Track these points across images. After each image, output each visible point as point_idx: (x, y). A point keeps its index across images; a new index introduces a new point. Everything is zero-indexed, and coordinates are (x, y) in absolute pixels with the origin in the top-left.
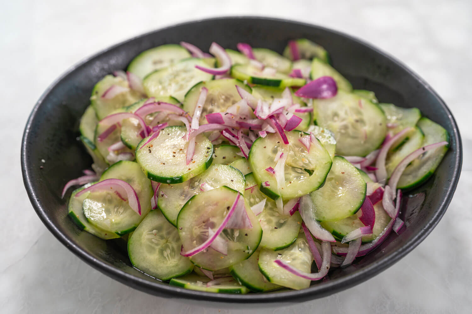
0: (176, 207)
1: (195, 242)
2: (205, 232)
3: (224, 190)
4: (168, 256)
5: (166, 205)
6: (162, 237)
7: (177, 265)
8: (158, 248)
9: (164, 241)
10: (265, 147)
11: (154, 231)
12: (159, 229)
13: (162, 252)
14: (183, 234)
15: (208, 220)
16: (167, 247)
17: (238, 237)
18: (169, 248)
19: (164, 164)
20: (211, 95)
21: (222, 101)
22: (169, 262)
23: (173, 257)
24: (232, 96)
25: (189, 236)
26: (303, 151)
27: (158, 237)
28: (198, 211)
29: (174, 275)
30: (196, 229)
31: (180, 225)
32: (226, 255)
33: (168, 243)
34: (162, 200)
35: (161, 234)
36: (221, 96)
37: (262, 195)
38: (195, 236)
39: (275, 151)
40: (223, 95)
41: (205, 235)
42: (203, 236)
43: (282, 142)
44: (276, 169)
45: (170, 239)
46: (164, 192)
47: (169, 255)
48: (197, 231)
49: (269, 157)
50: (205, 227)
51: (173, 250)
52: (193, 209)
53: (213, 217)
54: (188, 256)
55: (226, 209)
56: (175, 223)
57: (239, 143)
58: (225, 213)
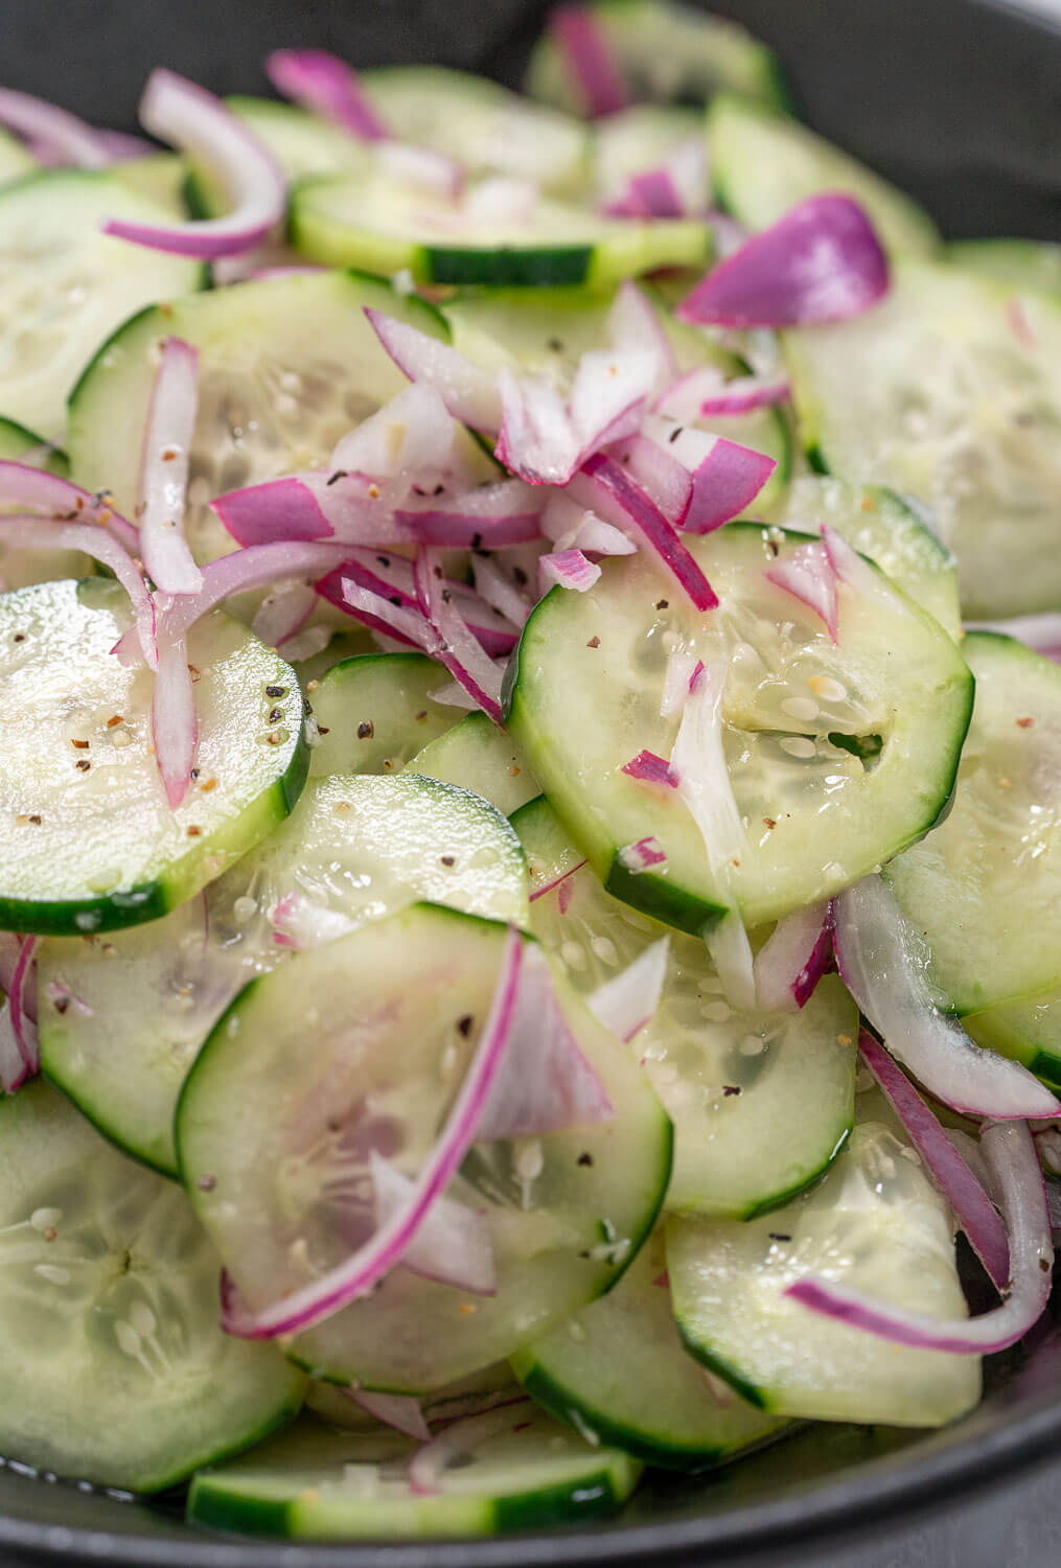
0: (152, 1065)
1: (299, 1247)
2: (351, 1182)
3: (422, 922)
4: (145, 1347)
5: (93, 1059)
6: (93, 1246)
7: (210, 1393)
8: (77, 1312)
9: (109, 1264)
10: (594, 644)
11: (42, 1217)
12: (66, 1197)
13: (105, 1329)
14: (225, 1213)
15: (357, 1110)
16: (131, 1295)
17: (539, 1180)
18: (151, 1306)
19: (36, 820)
20: (215, 376)
21: (286, 404)
22: (160, 1382)
23: (178, 1349)
24: (337, 371)
25: (262, 1219)
26: (802, 635)
27: (65, 1248)
28: (286, 1066)
29: (205, 1454)
30: (293, 1171)
31: (198, 1165)
32: (491, 1293)
33: (132, 1275)
34: (61, 1034)
35: (83, 1224)
36: (276, 379)
37: (619, 917)
38: (294, 1215)
39: (652, 658)
40: (288, 369)
41: (354, 1199)
42: (339, 1205)
43: (680, 598)
44: (680, 758)
45: (142, 1249)
46: (67, 987)
47: (154, 1343)
48: (303, 1183)
49: (629, 697)
50: (344, 1155)
51: (170, 1309)
52: (258, 1059)
53: (384, 1085)
54: (270, 1333)
55: (453, 1035)
56: (167, 1157)
57: (440, 638)
58: (450, 1057)
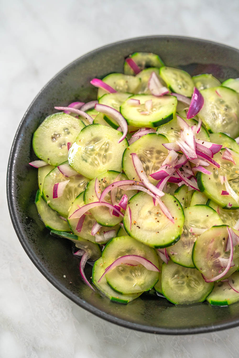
0: (186, 257)
1: (213, 270)
3: (214, 229)
4: (195, 286)
5: (179, 259)
6: (183, 277)
7: (204, 288)
8: (185, 285)
9: (186, 278)
10: (210, 179)
11: (176, 276)
12: (177, 272)
13: (189, 286)
15: (214, 253)
16: (190, 280)
18: (193, 280)
20: (138, 155)
21: (149, 155)
22: (198, 289)
23: (199, 284)
24: (153, 148)
25: (208, 269)
26: (231, 165)
27: (180, 278)
28: (203, 250)
30: (209, 262)
31: (198, 266)
32: (235, 265)
33: (189, 278)
34: (174, 257)
35: (181, 275)
36: (146, 152)
38: (211, 267)
39: (216, 176)
41: (217, 262)
42: (216, 264)
43: (215, 167)
44: (228, 191)
45: (189, 275)
46: (173, 252)
47: (195, 285)
48: (210, 263)
49: (216, 183)
50: (214, 258)
51: (195, 280)
52: (200, 251)
53: (216, 249)
55: (223, 240)
56: (193, 266)
57: (188, 183)
58: (223, 243)
